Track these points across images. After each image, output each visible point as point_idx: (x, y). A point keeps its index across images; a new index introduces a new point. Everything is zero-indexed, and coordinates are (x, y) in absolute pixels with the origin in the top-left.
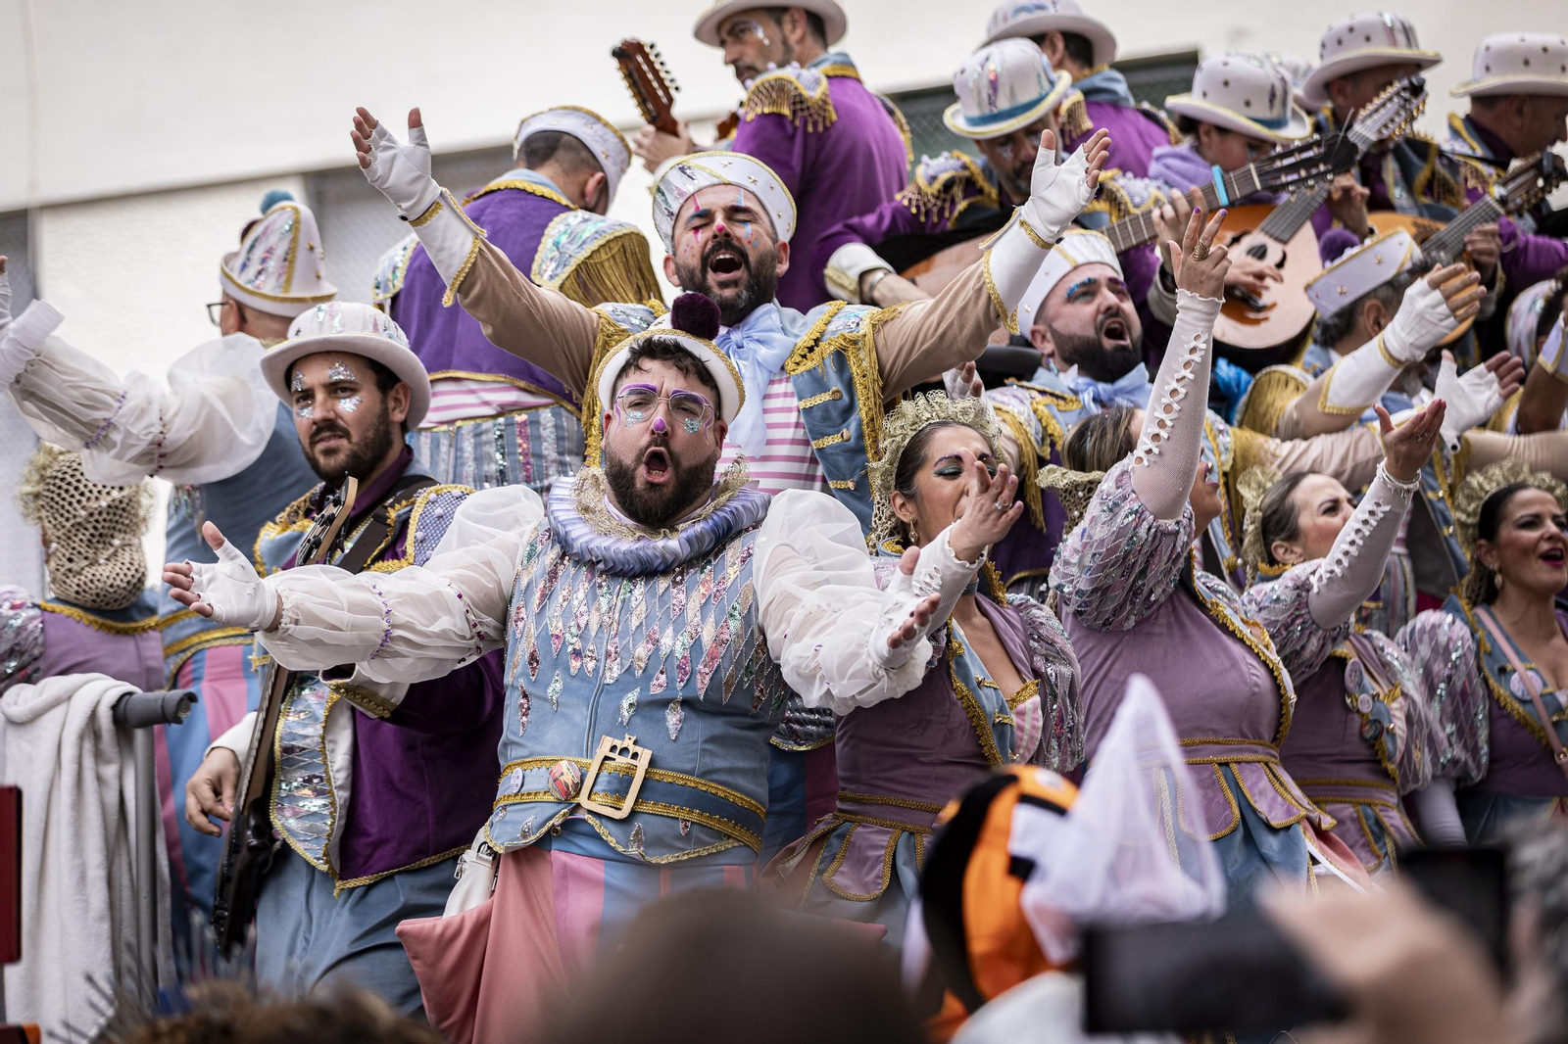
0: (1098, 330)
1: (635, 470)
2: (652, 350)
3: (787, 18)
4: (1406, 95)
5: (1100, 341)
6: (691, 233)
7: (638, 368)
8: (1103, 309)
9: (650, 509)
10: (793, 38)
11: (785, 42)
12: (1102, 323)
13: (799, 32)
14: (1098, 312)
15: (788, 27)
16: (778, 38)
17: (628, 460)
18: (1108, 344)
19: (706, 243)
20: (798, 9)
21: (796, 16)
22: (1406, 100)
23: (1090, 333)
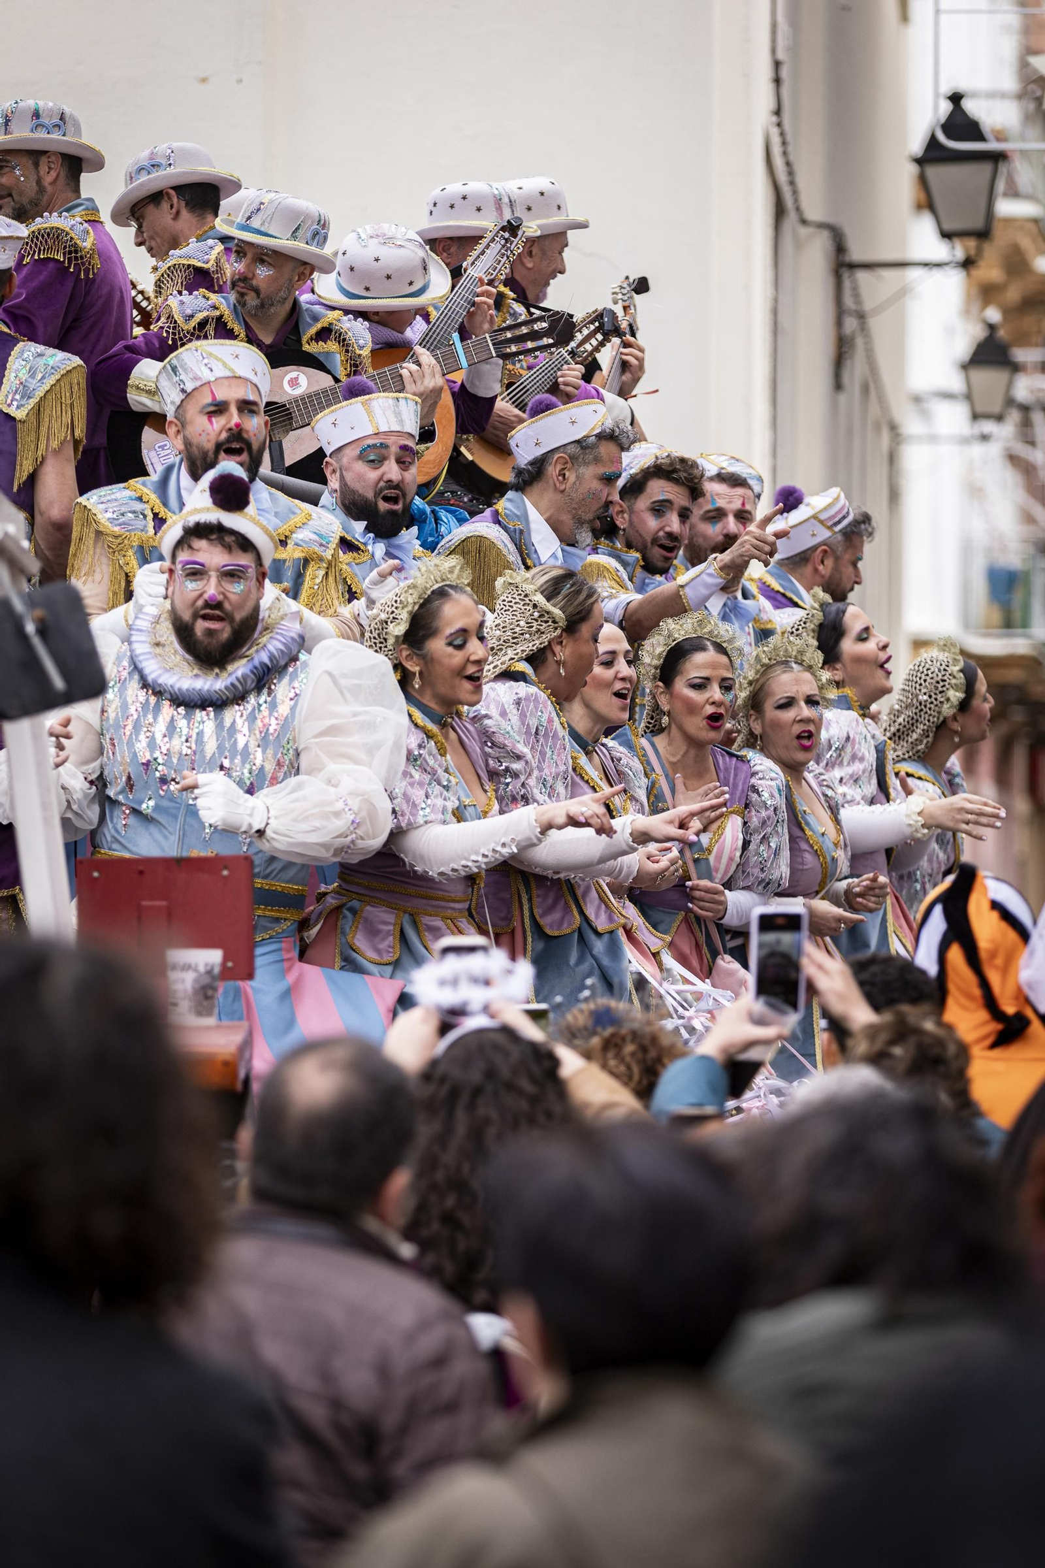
0: (376, 494)
1: (193, 624)
2: (199, 531)
3: (43, 161)
4: (507, 235)
5: (376, 504)
6: (205, 419)
7: (190, 547)
8: (385, 478)
9: (210, 653)
10: (48, 179)
11: (39, 182)
12: (381, 490)
13: (53, 174)
14: (381, 479)
15: (43, 169)
16: (33, 179)
17: (187, 616)
18: (383, 506)
19: (221, 432)
20: (55, 153)
21: (53, 158)
22: (507, 240)
23: (370, 495)
